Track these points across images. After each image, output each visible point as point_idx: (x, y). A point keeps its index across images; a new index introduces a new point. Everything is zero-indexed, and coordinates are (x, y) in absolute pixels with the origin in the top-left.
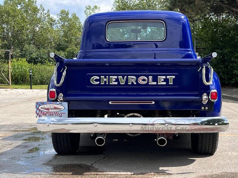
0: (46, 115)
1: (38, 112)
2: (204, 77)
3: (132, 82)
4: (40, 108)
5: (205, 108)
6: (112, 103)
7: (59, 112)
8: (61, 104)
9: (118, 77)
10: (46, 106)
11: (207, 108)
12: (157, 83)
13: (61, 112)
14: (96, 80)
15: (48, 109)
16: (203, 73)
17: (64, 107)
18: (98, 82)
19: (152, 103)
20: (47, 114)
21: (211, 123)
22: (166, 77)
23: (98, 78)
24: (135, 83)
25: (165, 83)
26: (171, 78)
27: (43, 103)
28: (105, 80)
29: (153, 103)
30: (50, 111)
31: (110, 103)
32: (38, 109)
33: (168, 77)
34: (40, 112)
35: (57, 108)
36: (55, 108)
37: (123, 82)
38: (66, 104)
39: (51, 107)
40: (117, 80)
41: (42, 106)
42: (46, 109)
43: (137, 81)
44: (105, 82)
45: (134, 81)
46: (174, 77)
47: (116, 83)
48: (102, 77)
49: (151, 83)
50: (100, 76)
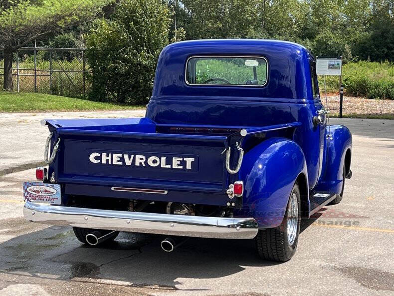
0: (35, 199)
1: (26, 195)
2: (228, 163)
3: (141, 163)
4: (28, 190)
5: (231, 205)
6: (114, 189)
7: (51, 197)
8: (53, 186)
9: (123, 156)
10: (36, 188)
11: (233, 204)
12: (172, 166)
13: (53, 197)
14: (96, 158)
15: (38, 192)
16: (227, 157)
17: (56, 190)
18: (99, 161)
19: (164, 192)
20: (37, 198)
21: (247, 226)
22: (183, 159)
23: (99, 155)
24: (144, 165)
25: (181, 167)
26: (189, 161)
27: (32, 184)
28: (107, 158)
29: (166, 192)
30: (40, 194)
31: (113, 189)
32: (26, 191)
33: (185, 159)
34: (28, 195)
35: (48, 191)
36: (46, 191)
37: (128, 162)
38: (58, 187)
39: (42, 190)
41: (31, 188)
42: (36, 192)
43: (146, 162)
44: (107, 161)
45: (143, 162)
46: (193, 159)
47: (121, 163)
48: (104, 155)
49: (163, 165)
50: (101, 153)
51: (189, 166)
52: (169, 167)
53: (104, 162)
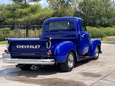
1: (3, 56)
2: (47, 46)
7: (8, 57)
8: (9, 54)
14: (18, 47)
15: (5, 56)
18: (19, 47)
23: (19, 46)
25: (37, 48)
26: (39, 46)
29: (34, 54)
31: (22, 54)
32: (3, 55)
33: (38, 46)
40: (24, 47)
43: (29, 47)
44: (21, 47)
45: (28, 47)
46: (40, 46)
47: (24, 48)
48: (20, 46)
49: (33, 48)
50: (19, 45)
52: (34, 48)
53: (20, 48)
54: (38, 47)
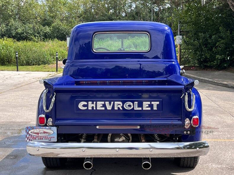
0: (36, 139)
1: (28, 136)
2: (186, 103)
3: (119, 108)
4: (30, 132)
6: (99, 127)
7: (49, 137)
8: (51, 128)
9: (105, 103)
10: (35, 131)
11: (189, 132)
12: (142, 108)
13: (51, 136)
15: (38, 134)
16: (185, 100)
18: (86, 108)
19: (137, 127)
20: (37, 138)
21: (193, 147)
22: (151, 103)
24: (121, 109)
25: (149, 109)
27: (33, 128)
28: (93, 105)
29: (139, 127)
30: (40, 135)
31: (98, 127)
32: (28, 133)
33: (152, 103)
34: (30, 136)
35: (46, 133)
36: (44, 132)
38: (55, 129)
39: (41, 132)
41: (32, 131)
42: (36, 134)
43: (123, 107)
44: (93, 107)
45: (120, 107)
46: (158, 103)
47: (103, 108)
48: (90, 103)
49: (136, 108)
50: (87, 102)
51: (155, 108)
52: (140, 109)
53: (90, 108)
54: (151, 106)
